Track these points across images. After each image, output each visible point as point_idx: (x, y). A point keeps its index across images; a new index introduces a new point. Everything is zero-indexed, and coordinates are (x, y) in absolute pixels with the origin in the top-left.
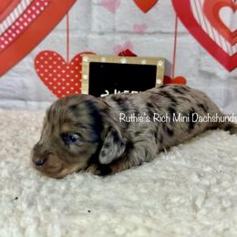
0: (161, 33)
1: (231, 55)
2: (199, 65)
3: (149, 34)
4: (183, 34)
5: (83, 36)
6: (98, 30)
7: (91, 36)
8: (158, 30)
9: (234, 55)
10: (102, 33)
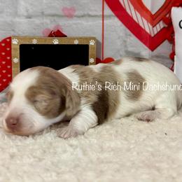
0: (90, 16)
1: (153, 35)
2: (126, 46)
3: (79, 17)
4: (110, 16)
5: (9, 19)
6: (26, 14)
7: (17, 19)
8: (86, 13)
9: (155, 36)
10: (29, 17)
